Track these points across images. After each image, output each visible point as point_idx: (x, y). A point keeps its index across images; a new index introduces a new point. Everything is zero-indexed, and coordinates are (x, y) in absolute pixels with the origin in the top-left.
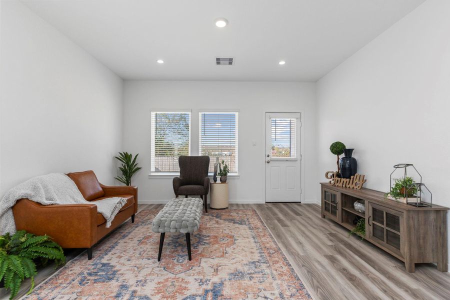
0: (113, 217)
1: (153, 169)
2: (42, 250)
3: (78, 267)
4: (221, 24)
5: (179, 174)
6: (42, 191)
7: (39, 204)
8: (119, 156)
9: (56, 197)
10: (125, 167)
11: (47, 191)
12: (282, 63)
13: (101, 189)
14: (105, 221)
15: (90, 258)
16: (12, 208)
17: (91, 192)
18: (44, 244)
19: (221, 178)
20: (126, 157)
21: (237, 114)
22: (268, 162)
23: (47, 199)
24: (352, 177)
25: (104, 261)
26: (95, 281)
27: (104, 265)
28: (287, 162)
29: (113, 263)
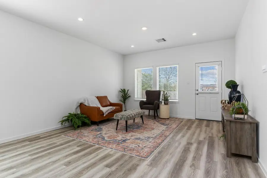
0: (107, 113)
1: (136, 97)
2: (84, 119)
3: (94, 127)
4: (144, 29)
5: (146, 99)
6: (87, 101)
7: (85, 105)
8: (121, 90)
9: (90, 103)
10: (123, 95)
11: (88, 102)
12: (194, 34)
13: (109, 104)
14: (104, 114)
15: (98, 126)
16: (79, 106)
17: (104, 104)
18: (85, 118)
19: (164, 102)
20: (123, 91)
21: (178, 66)
22: (197, 94)
23: (88, 104)
24: (232, 103)
25: (101, 127)
26: (95, 131)
27: (100, 128)
28: (210, 94)
29: (103, 128)
